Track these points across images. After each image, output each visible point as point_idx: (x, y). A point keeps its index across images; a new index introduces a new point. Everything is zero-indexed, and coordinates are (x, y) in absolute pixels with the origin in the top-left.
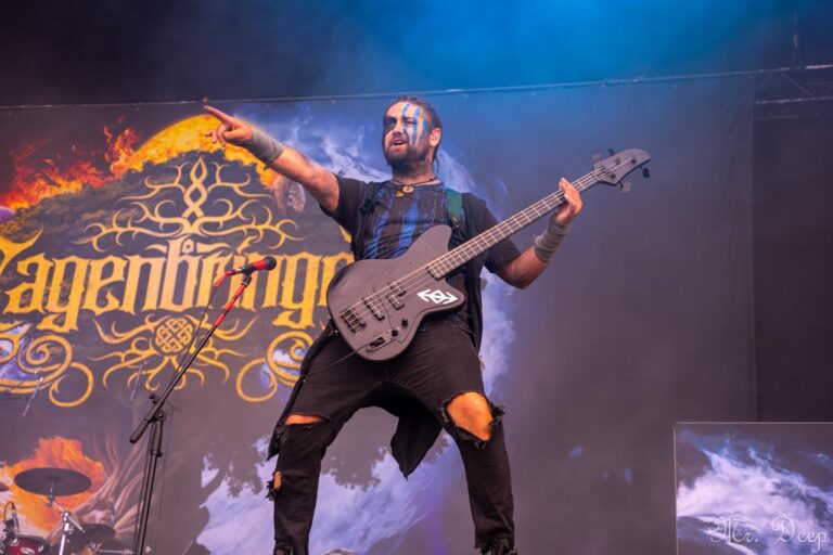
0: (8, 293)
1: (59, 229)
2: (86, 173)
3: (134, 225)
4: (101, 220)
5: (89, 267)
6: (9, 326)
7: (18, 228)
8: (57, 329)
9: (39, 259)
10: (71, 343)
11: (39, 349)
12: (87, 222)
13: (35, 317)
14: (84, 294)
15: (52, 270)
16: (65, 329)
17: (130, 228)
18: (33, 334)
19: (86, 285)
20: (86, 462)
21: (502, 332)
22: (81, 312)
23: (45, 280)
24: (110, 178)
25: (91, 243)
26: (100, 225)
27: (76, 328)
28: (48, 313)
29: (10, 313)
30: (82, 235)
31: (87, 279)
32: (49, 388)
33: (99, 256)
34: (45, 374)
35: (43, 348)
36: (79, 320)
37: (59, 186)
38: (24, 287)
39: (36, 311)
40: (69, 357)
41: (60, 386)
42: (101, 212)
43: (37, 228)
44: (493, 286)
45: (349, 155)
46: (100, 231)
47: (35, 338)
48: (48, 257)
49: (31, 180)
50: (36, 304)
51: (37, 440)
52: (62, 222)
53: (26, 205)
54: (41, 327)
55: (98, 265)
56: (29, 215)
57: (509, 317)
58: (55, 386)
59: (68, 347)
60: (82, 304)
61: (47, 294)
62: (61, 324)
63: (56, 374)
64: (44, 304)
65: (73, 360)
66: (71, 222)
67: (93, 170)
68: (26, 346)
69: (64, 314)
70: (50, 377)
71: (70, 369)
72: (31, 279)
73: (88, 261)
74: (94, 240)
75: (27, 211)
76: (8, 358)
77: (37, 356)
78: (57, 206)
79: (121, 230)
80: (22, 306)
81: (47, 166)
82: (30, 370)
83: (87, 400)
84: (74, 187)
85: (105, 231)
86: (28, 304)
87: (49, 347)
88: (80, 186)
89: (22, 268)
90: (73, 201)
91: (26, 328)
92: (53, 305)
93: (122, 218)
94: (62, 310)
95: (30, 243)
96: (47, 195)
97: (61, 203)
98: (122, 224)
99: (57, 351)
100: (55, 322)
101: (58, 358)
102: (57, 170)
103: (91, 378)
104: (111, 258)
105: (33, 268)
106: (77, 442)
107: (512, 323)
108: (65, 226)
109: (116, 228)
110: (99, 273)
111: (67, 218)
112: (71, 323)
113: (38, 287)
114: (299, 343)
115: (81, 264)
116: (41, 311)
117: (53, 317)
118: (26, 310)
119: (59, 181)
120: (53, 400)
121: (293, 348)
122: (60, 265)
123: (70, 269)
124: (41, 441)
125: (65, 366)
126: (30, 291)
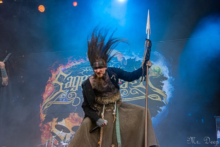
0: (65, 84)
1: (75, 71)
2: (82, 60)
3: (90, 69)
4: (84, 69)
5: (81, 78)
6: (65, 91)
7: (67, 71)
8: (74, 90)
9: (71, 77)
10: (76, 93)
11: (71, 95)
12: (81, 69)
13: (70, 88)
14: (79, 83)
15: (73, 79)
16: (75, 90)
17: (89, 70)
18: (69, 92)
19: (80, 81)
20: (79, 118)
21: (171, 89)
22: (79, 86)
23: (72, 81)
24: (86, 61)
25: (81, 73)
26: (84, 70)
27: (77, 90)
28: (72, 87)
29: (65, 88)
30: (80, 72)
31: (80, 80)
32: (72, 103)
33: (83, 75)
34: (71, 100)
35: (71, 94)
36: (78, 88)
37: (76, 63)
38: (68, 83)
39: (70, 87)
40: (76, 96)
41: (74, 102)
42: (84, 67)
43: (71, 71)
44: (169, 79)
45: (137, 55)
46: (83, 70)
47: (70, 93)
48: (73, 77)
49: (71, 62)
50: (70, 86)
51: (69, 113)
52: (76, 70)
53: (69, 67)
54: (71, 90)
55: (82, 77)
56: (70, 69)
57: (173, 86)
58: (73, 102)
59: (76, 94)
60: (79, 85)
61: (72, 84)
62: (75, 89)
63: (73, 99)
64: (72, 86)
65: (77, 96)
66: (78, 69)
67: (83, 60)
68: (68, 94)
69: (75, 87)
70: (72, 100)
71: (76, 98)
72: (69, 81)
73: (80, 77)
74: (82, 72)
75: (69, 68)
76: (65, 97)
77: (70, 96)
78: (75, 67)
79: (88, 70)
80: (67, 86)
81: (74, 60)
82: (69, 99)
83: (79, 104)
84: (79, 63)
85: (84, 71)
86: (69, 86)
87: (72, 94)
88: (80, 63)
89: (68, 79)
90: (79, 65)
91: (68, 91)
92: (73, 86)
93: (88, 68)
94: (75, 86)
95: (70, 74)
96: (74, 65)
97: (76, 66)
98: (88, 69)
99: (74, 95)
100: (73, 89)
101: (74, 96)
102: (76, 60)
103: (80, 100)
104: (85, 76)
105: (70, 79)
106: (77, 113)
107: (174, 87)
108: (77, 70)
109: (87, 70)
110: (83, 79)
111: (77, 69)
112: (77, 89)
113: (71, 82)
114: (125, 91)
115: (79, 77)
116: (71, 87)
117: (73, 88)
118: (68, 87)
119: (76, 62)
120: (73, 105)
121: (123, 92)
122: (75, 78)
123: (77, 78)
124: (70, 113)
125: (75, 98)
126: (69, 83)
